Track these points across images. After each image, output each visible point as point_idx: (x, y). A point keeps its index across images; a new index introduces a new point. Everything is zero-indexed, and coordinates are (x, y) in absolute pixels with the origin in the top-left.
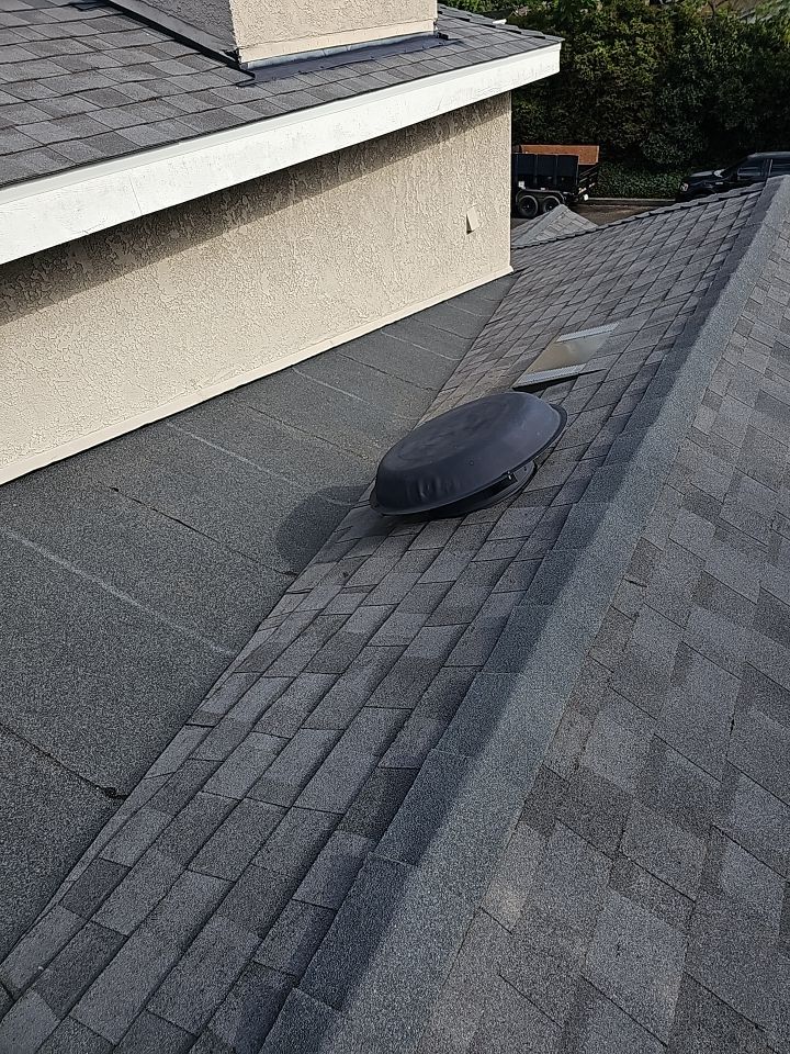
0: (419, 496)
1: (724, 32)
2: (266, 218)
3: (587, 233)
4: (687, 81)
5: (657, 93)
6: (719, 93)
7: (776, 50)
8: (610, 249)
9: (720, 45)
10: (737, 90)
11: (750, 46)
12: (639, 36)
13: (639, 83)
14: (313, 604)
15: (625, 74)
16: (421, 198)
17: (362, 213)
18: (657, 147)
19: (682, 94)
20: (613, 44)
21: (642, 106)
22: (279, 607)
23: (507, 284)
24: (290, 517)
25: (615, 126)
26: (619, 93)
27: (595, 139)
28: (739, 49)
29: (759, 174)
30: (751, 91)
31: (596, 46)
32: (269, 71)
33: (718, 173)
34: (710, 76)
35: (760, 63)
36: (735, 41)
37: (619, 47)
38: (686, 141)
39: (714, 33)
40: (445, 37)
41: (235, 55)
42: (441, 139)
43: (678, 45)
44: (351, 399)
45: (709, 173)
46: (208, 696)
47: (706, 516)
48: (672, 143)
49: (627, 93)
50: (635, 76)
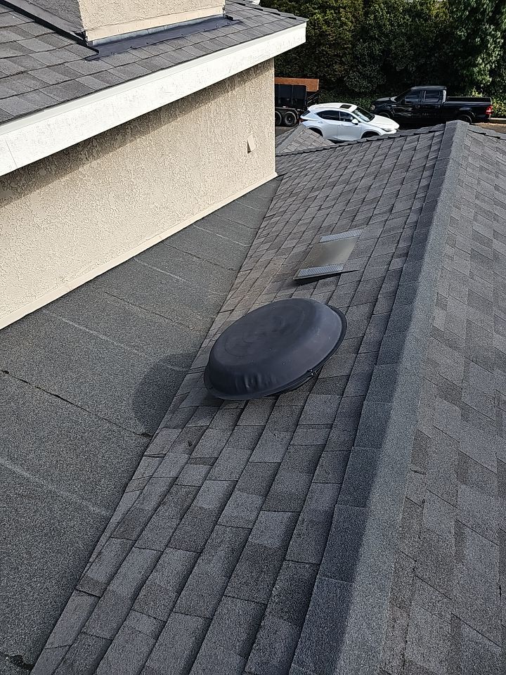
0: (245, 387)
1: (394, 7)
2: (111, 154)
3: (325, 149)
4: (372, 38)
5: (354, 46)
6: (393, 47)
7: (426, 20)
8: (343, 165)
9: (392, 15)
10: (403, 45)
11: (410, 17)
12: (342, 8)
13: (342, 39)
14: (167, 471)
15: (334, 33)
16: (217, 131)
17: (178, 145)
18: (354, 80)
19: (369, 47)
20: (326, 13)
21: (345, 54)
22: (140, 470)
23: (274, 185)
24: (142, 384)
25: (328, 67)
26: (330, 45)
27: (316, 74)
28: (404, 19)
29: (417, 100)
30: (412, 46)
31: (315, 13)
32: (109, 47)
33: (393, 99)
34: (386, 36)
35: (417, 28)
36: (401, 13)
37: (330, 14)
38: (373, 78)
39: (388, 8)
40: (231, 19)
41: (83, 35)
42: (230, 90)
43: (366, 14)
44: (177, 280)
45: (387, 99)
46: (91, 560)
47: (453, 402)
48: (364, 79)
49: (335, 45)
50: (340, 34)
